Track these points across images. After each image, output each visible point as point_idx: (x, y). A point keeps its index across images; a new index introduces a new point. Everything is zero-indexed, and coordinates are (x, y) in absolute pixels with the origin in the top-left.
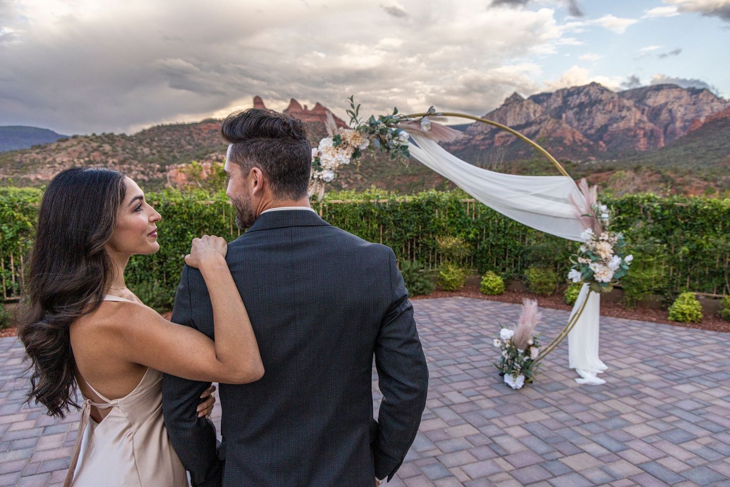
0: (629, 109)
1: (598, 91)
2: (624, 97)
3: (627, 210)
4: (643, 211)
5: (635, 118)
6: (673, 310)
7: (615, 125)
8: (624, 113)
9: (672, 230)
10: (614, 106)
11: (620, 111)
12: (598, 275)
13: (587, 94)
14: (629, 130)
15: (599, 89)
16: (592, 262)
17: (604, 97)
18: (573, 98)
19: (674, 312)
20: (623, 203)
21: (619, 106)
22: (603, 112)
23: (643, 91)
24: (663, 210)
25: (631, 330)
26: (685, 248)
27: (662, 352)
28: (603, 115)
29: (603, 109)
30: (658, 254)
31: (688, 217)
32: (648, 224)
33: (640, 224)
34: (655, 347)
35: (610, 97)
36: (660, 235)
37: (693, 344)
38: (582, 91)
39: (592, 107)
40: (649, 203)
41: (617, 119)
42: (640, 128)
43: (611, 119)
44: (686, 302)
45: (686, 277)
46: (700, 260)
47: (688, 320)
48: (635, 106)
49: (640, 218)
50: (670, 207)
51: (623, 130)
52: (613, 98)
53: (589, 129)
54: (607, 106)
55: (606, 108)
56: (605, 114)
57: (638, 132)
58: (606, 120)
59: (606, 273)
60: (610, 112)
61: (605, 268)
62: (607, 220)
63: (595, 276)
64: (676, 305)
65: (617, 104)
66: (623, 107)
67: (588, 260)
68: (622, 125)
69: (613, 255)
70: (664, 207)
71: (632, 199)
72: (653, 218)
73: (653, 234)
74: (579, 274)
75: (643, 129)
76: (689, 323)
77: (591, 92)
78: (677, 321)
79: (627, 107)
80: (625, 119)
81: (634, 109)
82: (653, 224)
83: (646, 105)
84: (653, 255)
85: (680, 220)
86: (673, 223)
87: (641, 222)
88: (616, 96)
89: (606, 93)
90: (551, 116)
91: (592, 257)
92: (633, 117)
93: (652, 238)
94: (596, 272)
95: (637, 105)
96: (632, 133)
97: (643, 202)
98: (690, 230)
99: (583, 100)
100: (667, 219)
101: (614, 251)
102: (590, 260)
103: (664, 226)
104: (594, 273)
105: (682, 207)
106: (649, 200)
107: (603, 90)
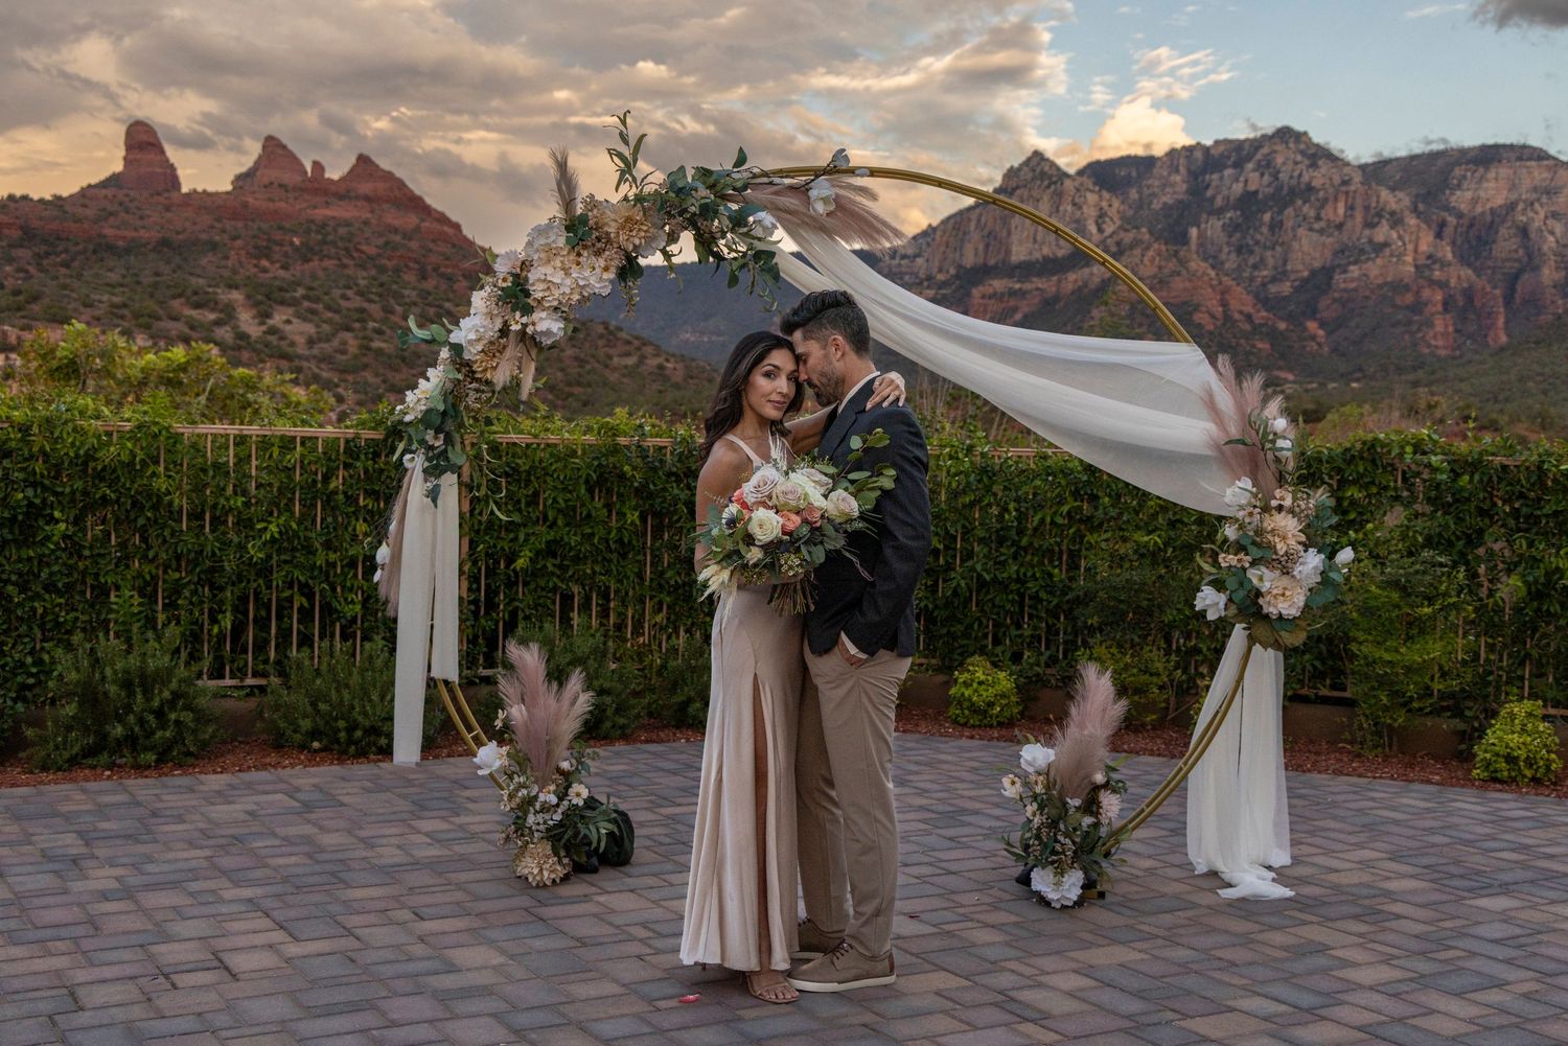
0: (1396, 221)
1: (1299, 158)
2: (1380, 182)
3: (1362, 476)
4: (1405, 480)
5: (1416, 251)
6: (1486, 751)
7: (1354, 271)
8: (1382, 233)
9: (1481, 532)
10: (1351, 208)
11: (1370, 225)
12: (1268, 598)
13: (1267, 165)
14: (1398, 286)
15: (1302, 153)
16: (1253, 564)
17: (1319, 177)
18: (1221, 178)
19: (1488, 756)
20: (1349, 457)
21: (1367, 208)
22: (1317, 226)
23: (1440, 162)
24: (1456, 475)
25: (1373, 799)
26: (1515, 581)
27: (1446, 840)
28: (1315, 236)
29: (1318, 218)
30: (1446, 595)
31: (1522, 496)
32: (1416, 515)
33: (1395, 517)
34: (1431, 831)
35: (1337, 180)
36: (1450, 544)
37: (1530, 824)
38: (1249, 158)
39: (1281, 212)
40: (1418, 457)
41: (1362, 251)
42: (1433, 283)
43: (1341, 251)
44: (1518, 728)
45: (1522, 664)
46: (1556, 616)
47: (1524, 776)
48: (1415, 210)
49: (1397, 498)
50: (1474, 465)
51: (1380, 286)
52: (1345, 183)
53: (1274, 280)
54: (1329, 208)
55: (1327, 212)
56: (1321, 232)
57: (1426, 293)
58: (1328, 254)
59: (1288, 593)
60: (1340, 226)
61: (1285, 581)
62: (1289, 454)
63: (1261, 601)
64: (1491, 737)
65: (1359, 202)
66: (1379, 215)
67: (1241, 556)
68: (1374, 269)
69: (1306, 547)
70: (1459, 466)
71: (1372, 446)
72: (1429, 500)
73: (1429, 542)
74: (1222, 598)
75: (1443, 285)
76: (1528, 785)
77: (1279, 160)
78: (1495, 780)
79: (1393, 213)
80: (1387, 251)
81: (1412, 221)
82: (1432, 517)
83: (1447, 208)
84: (1431, 600)
85: (1500, 503)
86: (1482, 512)
87: (1399, 509)
88: (1357, 178)
89: (1324, 166)
90: (1150, 232)
91: (1253, 549)
92: (1410, 247)
93: (1426, 554)
94: (1263, 590)
95: (1421, 207)
96: (1409, 298)
97: (1401, 455)
98: (1527, 531)
99: (1252, 187)
100: (1468, 500)
101: (1308, 538)
102: (1249, 558)
103: (1459, 520)
104: (1259, 594)
105: (1504, 468)
106: (1418, 447)
107: (1319, 155)
